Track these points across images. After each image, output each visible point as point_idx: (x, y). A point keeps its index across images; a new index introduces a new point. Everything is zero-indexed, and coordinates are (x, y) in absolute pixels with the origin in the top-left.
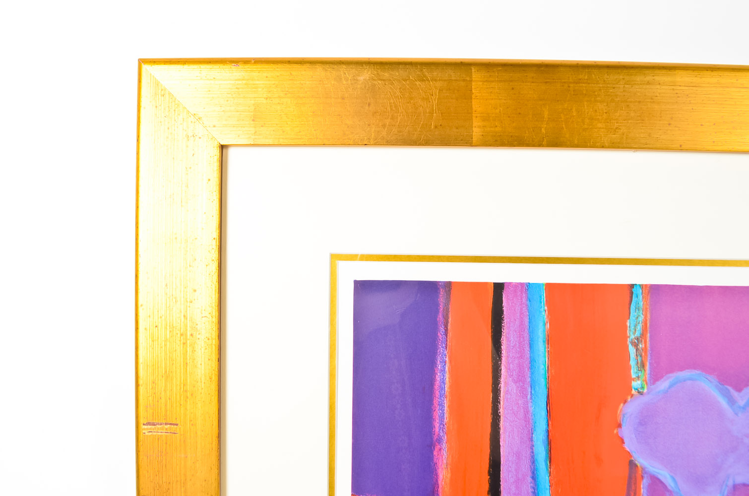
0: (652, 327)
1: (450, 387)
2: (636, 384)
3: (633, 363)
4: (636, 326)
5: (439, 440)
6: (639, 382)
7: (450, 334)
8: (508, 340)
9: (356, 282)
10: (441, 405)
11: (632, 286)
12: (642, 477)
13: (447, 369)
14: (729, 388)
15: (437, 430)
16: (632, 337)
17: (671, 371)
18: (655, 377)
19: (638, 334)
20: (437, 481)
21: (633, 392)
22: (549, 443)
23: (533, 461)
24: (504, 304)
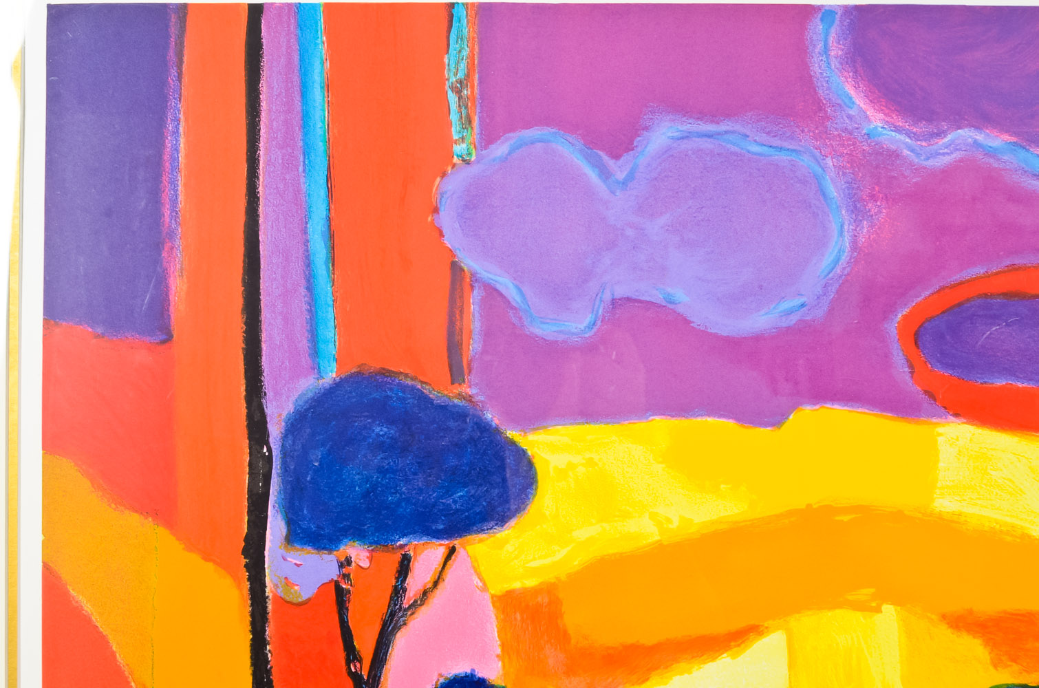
0: (484, 63)
1: (187, 156)
2: (459, 149)
3: (454, 117)
4: (458, 63)
5: (171, 235)
6: (464, 146)
7: (185, 80)
8: (270, 87)
9: (50, 7)
10: (174, 183)
11: (452, 5)
12: (472, 287)
13: (181, 130)
14: (601, 153)
15: (167, 220)
16: (453, 79)
17: (512, 130)
18: (488, 138)
19: (461, 75)
20: (167, 295)
21: (455, 160)
22: (331, 236)
23: (308, 264)
24: (264, 34)
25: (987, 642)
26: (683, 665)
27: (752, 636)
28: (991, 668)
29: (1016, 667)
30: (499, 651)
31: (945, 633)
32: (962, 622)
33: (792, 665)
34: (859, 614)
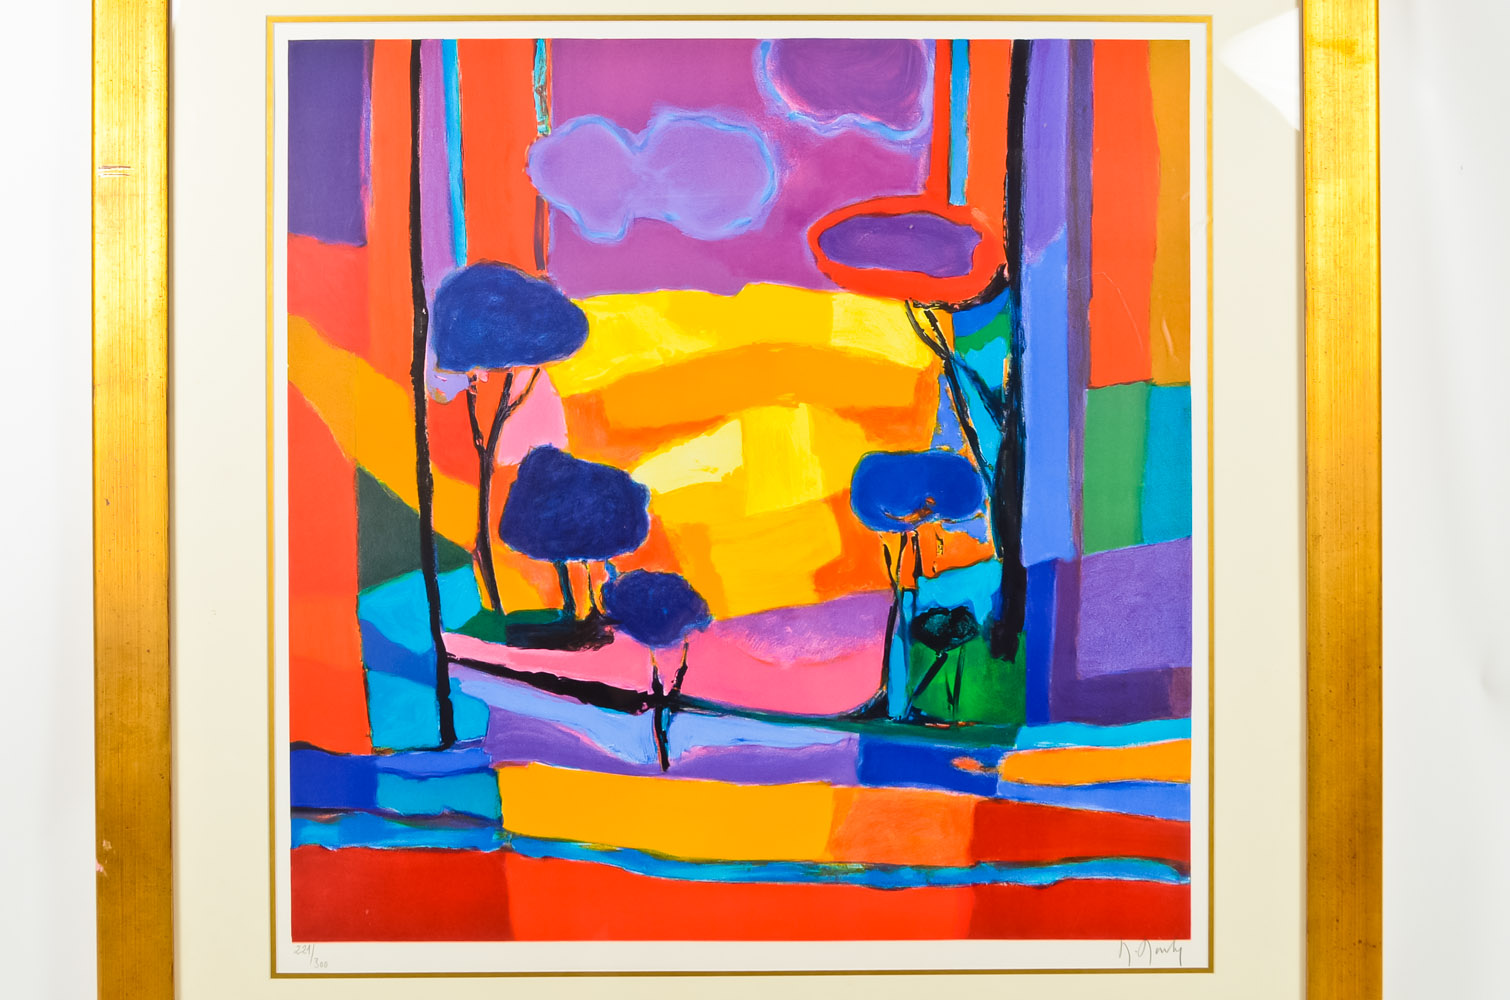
0: (556, 76)
1: (375, 133)
2: (541, 128)
3: (538, 108)
4: (540, 75)
5: (366, 181)
6: (544, 126)
7: (373, 86)
8: (425, 90)
9: (290, 42)
10: (367, 150)
11: (536, 40)
12: (549, 212)
13: (371, 116)
14: (627, 130)
15: (363, 171)
16: (537, 85)
17: (572, 115)
18: (559, 120)
19: (542, 83)
20: (363, 218)
21: (539, 134)
22: (463, 181)
23: (449, 198)
24: (421, 58)
25: (863, 426)
26: (678, 440)
27: (720, 422)
28: (866, 442)
29: (881, 441)
30: (566, 432)
31: (837, 420)
32: (848, 413)
33: (744, 440)
34: (785, 409)
